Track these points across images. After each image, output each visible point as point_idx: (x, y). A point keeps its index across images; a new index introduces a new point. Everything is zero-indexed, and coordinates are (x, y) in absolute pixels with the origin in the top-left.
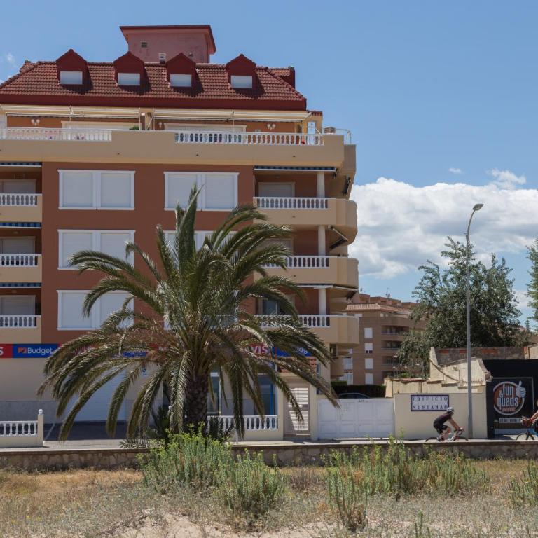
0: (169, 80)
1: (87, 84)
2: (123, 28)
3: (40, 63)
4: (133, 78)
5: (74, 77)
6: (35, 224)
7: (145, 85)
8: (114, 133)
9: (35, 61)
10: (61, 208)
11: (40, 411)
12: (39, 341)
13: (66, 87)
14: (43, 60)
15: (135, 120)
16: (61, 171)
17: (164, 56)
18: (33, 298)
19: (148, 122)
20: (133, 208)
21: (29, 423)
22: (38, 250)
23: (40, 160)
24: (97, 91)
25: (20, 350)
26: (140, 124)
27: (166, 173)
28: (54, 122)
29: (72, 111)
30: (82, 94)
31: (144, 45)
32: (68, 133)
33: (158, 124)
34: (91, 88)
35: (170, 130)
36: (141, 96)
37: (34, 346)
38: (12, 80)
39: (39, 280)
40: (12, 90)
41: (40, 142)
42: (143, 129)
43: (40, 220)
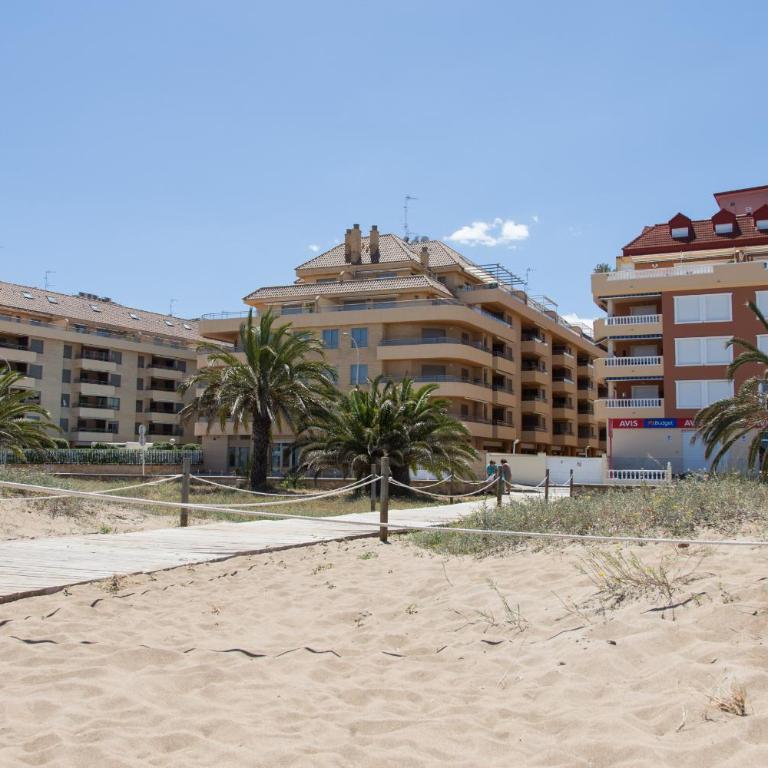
0: (755, 225)
1: (692, 235)
2: (716, 195)
3: (657, 225)
4: (727, 227)
5: (683, 232)
6: (658, 335)
7: (737, 231)
8: (715, 267)
9: (652, 225)
10: (676, 323)
11: (669, 463)
12: (663, 416)
13: (675, 239)
14: (658, 223)
15: (731, 257)
16: (675, 298)
17: (750, 209)
18: (657, 387)
19: (741, 257)
20: (731, 320)
21: (661, 471)
22: (660, 352)
23: (660, 290)
24: (700, 239)
25: (649, 422)
26: (735, 260)
27: (757, 293)
28: (669, 264)
29: (682, 255)
30: (688, 243)
31: (732, 204)
32: (679, 270)
33: (749, 257)
34: (695, 237)
35: (757, 261)
36: (734, 239)
37: (660, 420)
38: (637, 239)
39: (662, 374)
40: (638, 246)
41: (659, 278)
42: (738, 261)
43: (661, 333)
